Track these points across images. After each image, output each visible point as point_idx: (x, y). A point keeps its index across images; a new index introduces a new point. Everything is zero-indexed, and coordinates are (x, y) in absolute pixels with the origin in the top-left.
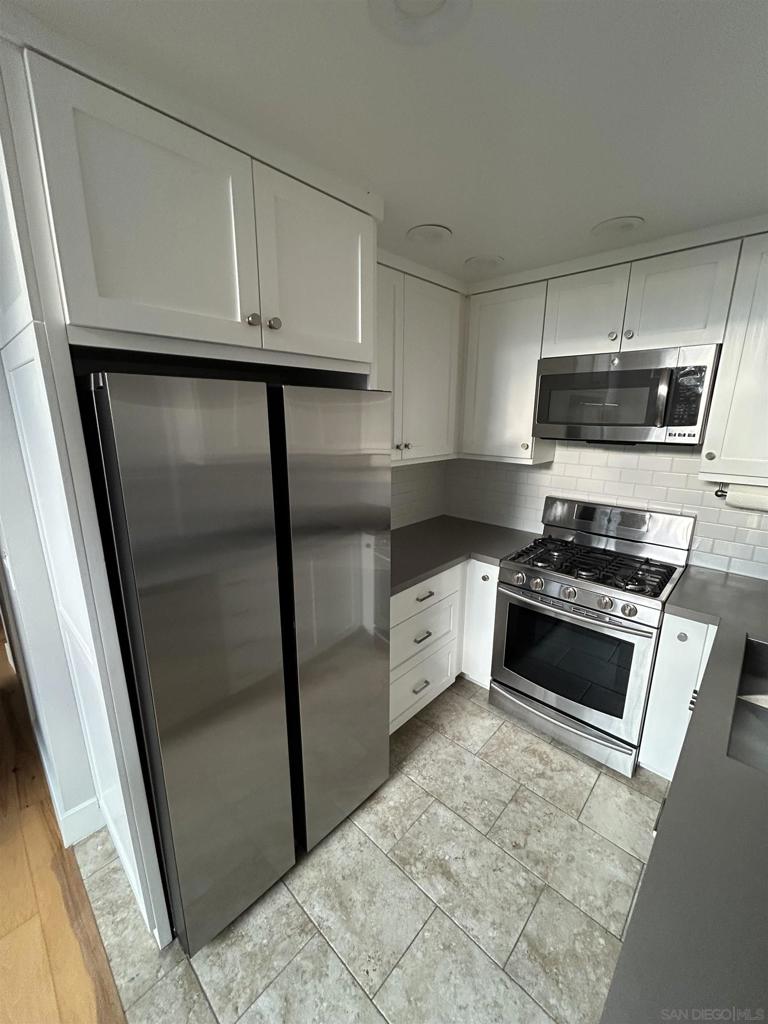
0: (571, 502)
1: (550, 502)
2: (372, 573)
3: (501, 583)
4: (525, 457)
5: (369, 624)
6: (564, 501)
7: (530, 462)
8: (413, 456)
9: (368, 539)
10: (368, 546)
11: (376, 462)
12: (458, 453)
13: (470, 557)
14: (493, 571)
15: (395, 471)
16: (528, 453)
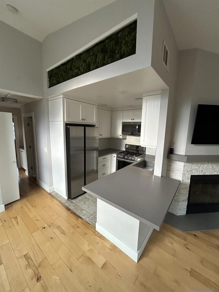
0: (129, 145)
1: (126, 145)
2: (96, 157)
3: (117, 157)
4: (121, 137)
5: (95, 168)
6: (128, 145)
7: (122, 138)
8: (102, 137)
9: (95, 152)
10: (95, 153)
11: (96, 138)
12: (111, 136)
13: (112, 153)
14: (115, 155)
15: (100, 139)
16: (121, 136)
